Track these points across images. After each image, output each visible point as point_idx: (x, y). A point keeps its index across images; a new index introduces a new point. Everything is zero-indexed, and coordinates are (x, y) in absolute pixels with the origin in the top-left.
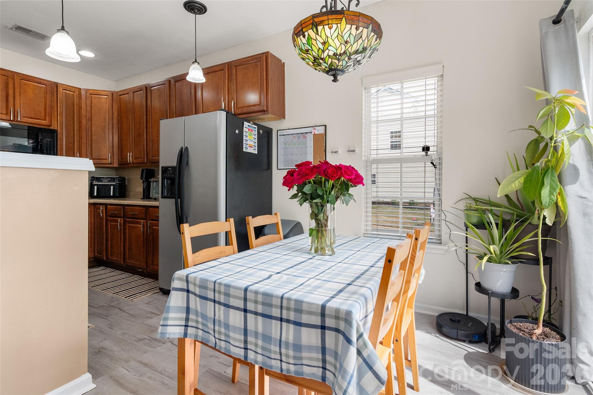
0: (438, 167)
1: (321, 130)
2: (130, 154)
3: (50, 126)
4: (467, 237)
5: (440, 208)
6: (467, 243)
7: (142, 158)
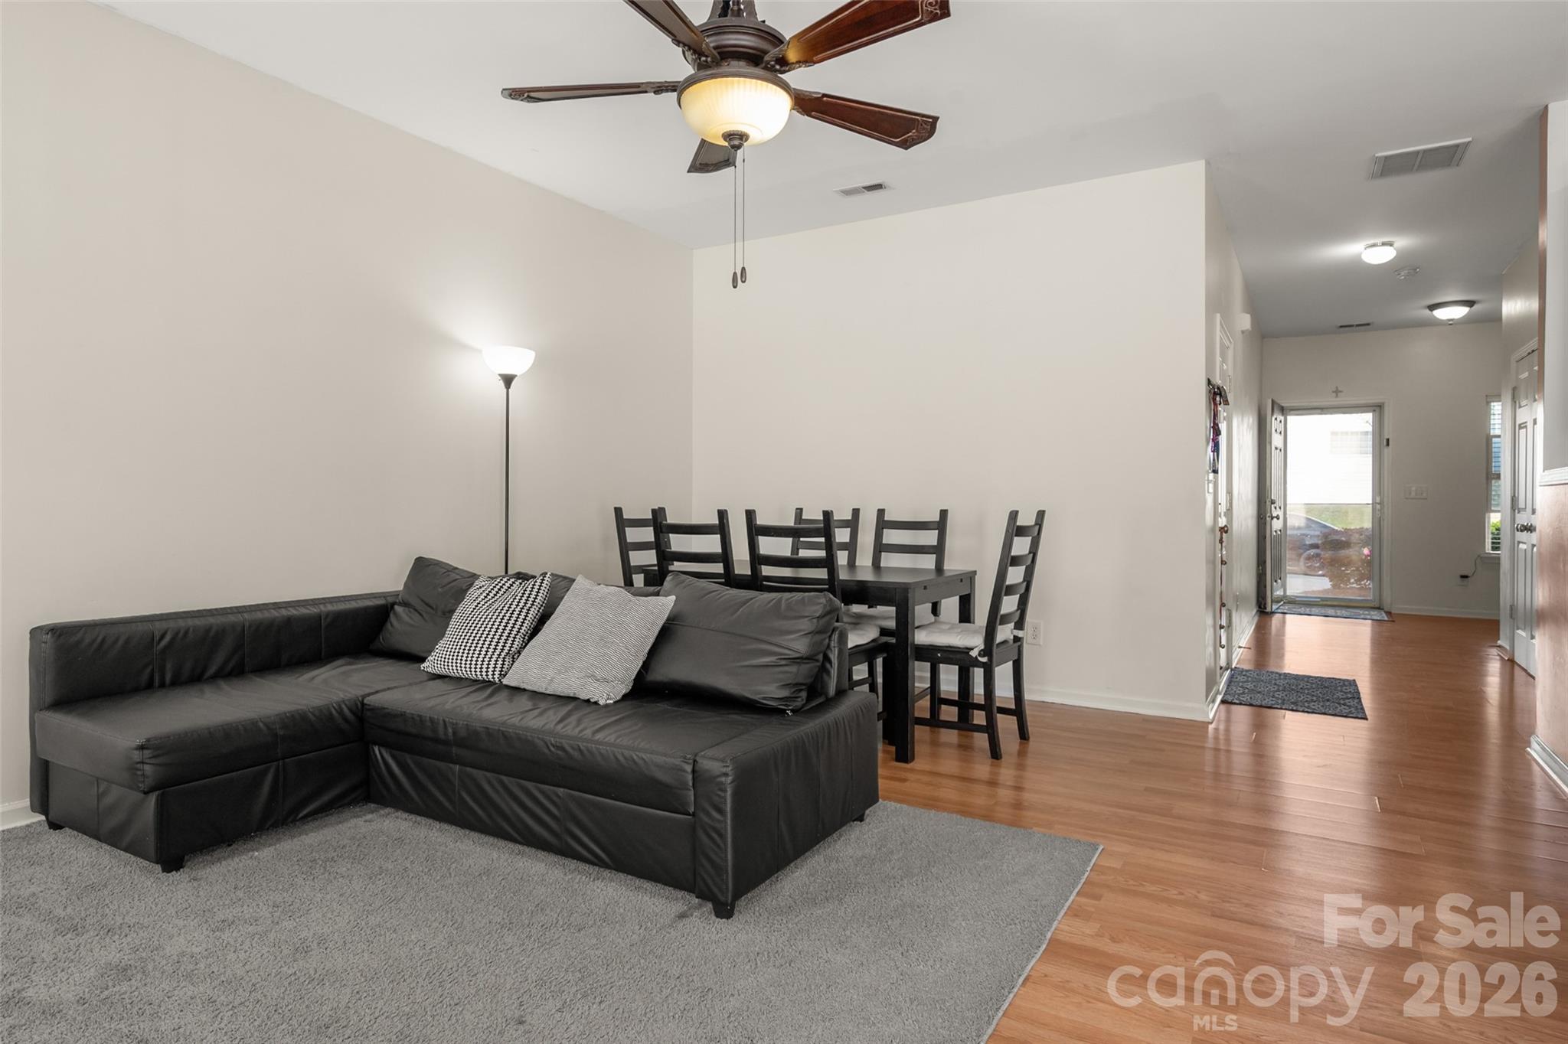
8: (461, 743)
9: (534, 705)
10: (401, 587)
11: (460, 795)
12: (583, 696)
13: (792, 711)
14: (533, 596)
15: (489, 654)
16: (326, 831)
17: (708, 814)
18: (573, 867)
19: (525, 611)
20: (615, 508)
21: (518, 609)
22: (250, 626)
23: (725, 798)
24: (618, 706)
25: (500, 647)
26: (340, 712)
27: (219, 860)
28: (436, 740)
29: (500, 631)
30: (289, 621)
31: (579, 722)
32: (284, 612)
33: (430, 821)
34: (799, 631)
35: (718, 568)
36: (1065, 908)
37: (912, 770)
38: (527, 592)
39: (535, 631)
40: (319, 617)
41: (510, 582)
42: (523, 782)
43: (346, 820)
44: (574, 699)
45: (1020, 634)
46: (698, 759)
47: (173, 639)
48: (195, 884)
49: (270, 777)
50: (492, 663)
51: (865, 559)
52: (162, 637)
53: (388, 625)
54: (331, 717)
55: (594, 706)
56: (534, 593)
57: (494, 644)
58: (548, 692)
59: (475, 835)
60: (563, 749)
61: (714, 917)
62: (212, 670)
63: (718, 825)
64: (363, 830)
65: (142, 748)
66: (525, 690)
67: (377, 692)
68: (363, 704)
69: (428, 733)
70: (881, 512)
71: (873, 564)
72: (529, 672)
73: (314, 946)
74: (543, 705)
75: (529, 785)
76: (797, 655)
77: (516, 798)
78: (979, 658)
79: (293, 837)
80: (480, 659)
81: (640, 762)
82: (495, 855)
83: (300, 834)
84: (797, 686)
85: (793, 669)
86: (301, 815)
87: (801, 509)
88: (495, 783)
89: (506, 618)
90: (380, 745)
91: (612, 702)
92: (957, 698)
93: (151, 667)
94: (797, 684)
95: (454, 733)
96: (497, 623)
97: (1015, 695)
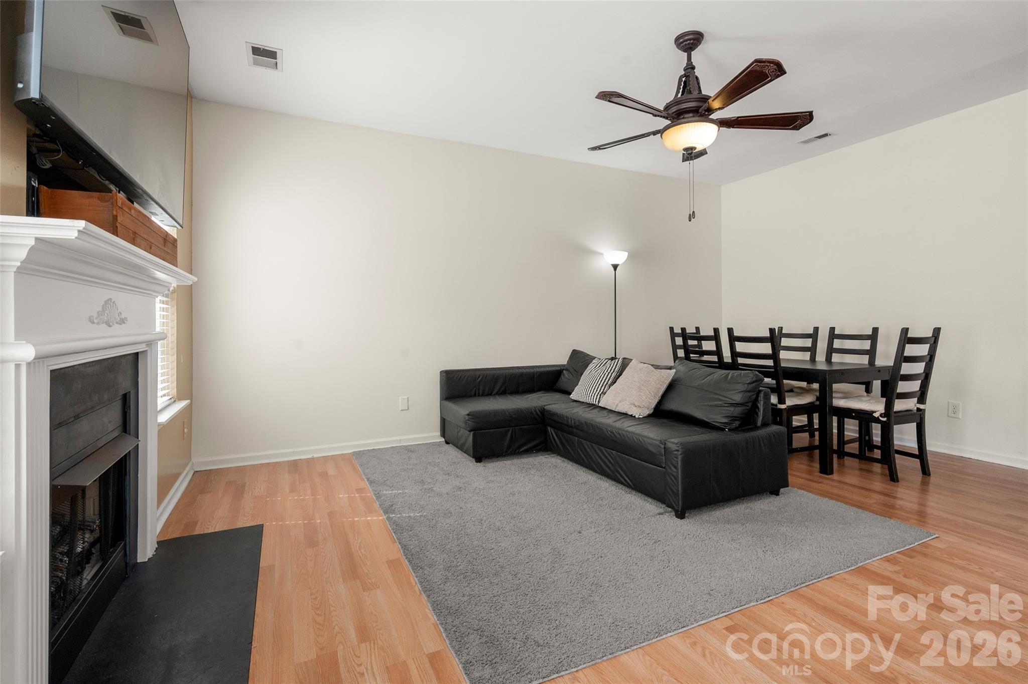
8: (577, 427)
9: (608, 414)
10: (566, 363)
11: (577, 450)
12: (630, 413)
13: (729, 429)
14: (614, 368)
15: (595, 392)
16: (530, 459)
17: (670, 468)
18: (620, 487)
19: (610, 374)
20: (670, 327)
21: (607, 373)
22: (508, 375)
23: (677, 461)
24: (645, 418)
25: (599, 390)
26: (535, 411)
27: (493, 462)
28: (568, 426)
29: (599, 382)
30: (522, 374)
31: (622, 423)
32: (520, 370)
33: (569, 461)
34: (737, 390)
35: (715, 358)
36: (882, 556)
37: (827, 479)
38: (612, 366)
39: (614, 382)
40: (534, 373)
41: (606, 361)
42: (600, 447)
43: (538, 456)
44: (626, 414)
45: (922, 407)
46: (666, 442)
47: (482, 378)
48: (484, 468)
49: (510, 432)
50: (596, 396)
51: (821, 357)
52: (479, 377)
53: (560, 379)
54: (532, 413)
55: (633, 418)
56: (614, 366)
57: (596, 388)
58: (616, 410)
59: (584, 469)
60: (613, 433)
61: (675, 517)
62: (495, 391)
63: (674, 474)
64: (544, 460)
65: (468, 415)
66: (607, 409)
67: (550, 405)
68: (544, 409)
69: (565, 423)
70: (832, 329)
71: (826, 360)
72: (608, 401)
73: (517, 494)
74: (611, 415)
75: (602, 448)
76: (734, 402)
77: (597, 453)
78: (880, 418)
79: (518, 458)
80: (591, 394)
81: (643, 441)
82: (590, 477)
83: (521, 458)
84: (733, 419)
85: (732, 409)
86: (521, 450)
87: (782, 328)
88: (589, 446)
89: (602, 377)
90: (551, 427)
91: (641, 417)
92: (880, 445)
93: (475, 389)
94: (732, 417)
95: (574, 423)
96: (598, 379)
97: (918, 445)
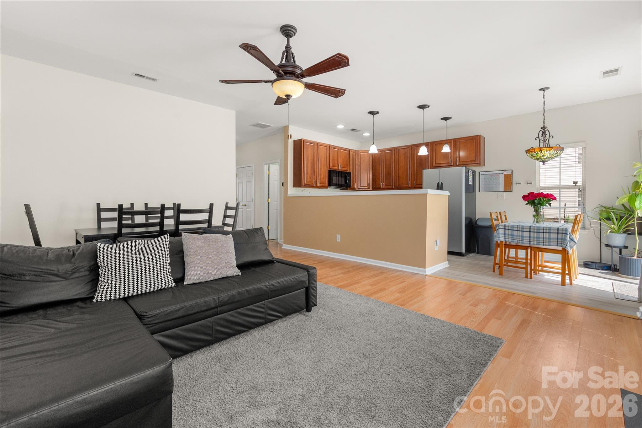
0: (583, 191)
1: (510, 173)
2: (382, 184)
3: (347, 171)
4: (600, 223)
5: (584, 212)
6: (600, 225)
7: (391, 186)
